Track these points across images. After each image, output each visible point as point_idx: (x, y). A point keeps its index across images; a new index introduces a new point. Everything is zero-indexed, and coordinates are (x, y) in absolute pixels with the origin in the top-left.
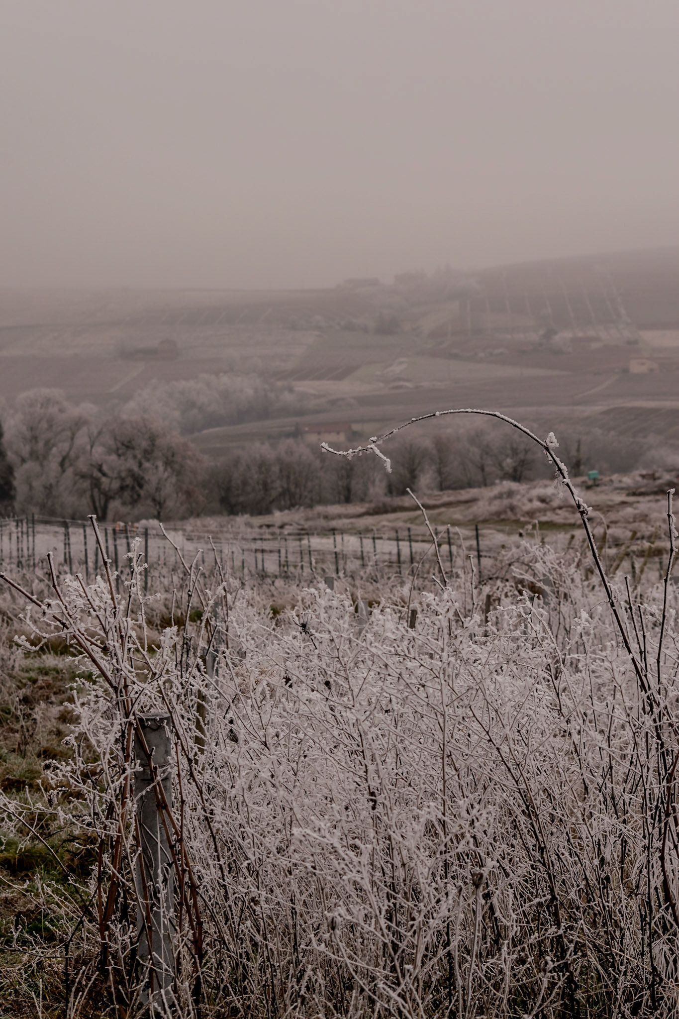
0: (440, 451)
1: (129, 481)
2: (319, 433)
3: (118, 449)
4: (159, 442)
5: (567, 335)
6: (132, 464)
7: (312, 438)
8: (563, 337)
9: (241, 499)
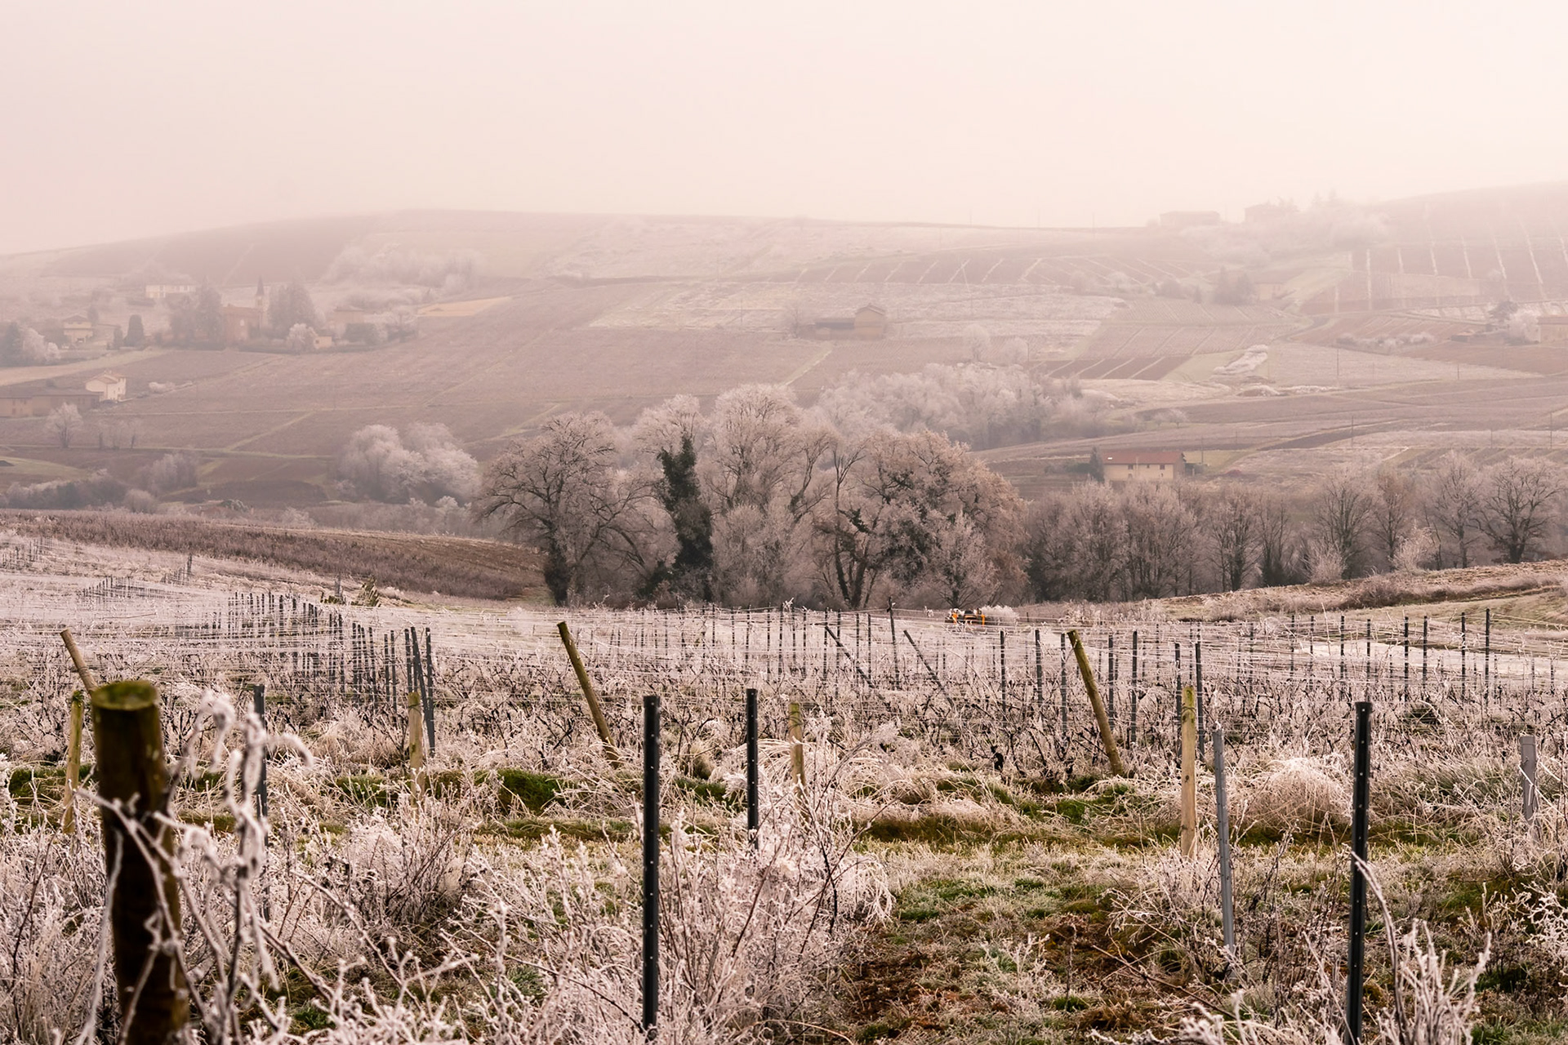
0: (1390, 500)
1: (904, 540)
2: (1131, 466)
3: (885, 486)
4: (953, 477)
5: (1534, 312)
6: (909, 512)
7: (1119, 473)
8: (1527, 315)
9: (1064, 573)
